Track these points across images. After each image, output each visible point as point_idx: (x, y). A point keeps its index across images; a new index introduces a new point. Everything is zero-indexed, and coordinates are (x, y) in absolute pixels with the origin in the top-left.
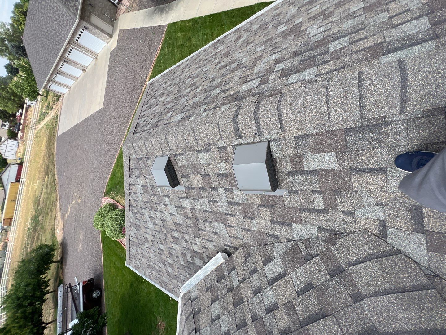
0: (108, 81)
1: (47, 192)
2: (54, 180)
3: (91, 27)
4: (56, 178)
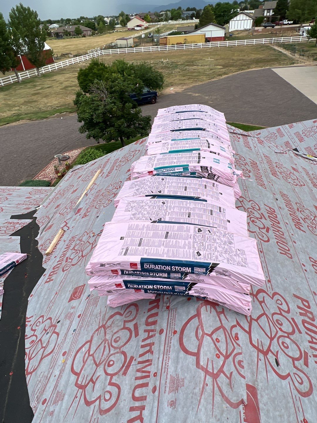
1: (205, 70)
2: (221, 75)
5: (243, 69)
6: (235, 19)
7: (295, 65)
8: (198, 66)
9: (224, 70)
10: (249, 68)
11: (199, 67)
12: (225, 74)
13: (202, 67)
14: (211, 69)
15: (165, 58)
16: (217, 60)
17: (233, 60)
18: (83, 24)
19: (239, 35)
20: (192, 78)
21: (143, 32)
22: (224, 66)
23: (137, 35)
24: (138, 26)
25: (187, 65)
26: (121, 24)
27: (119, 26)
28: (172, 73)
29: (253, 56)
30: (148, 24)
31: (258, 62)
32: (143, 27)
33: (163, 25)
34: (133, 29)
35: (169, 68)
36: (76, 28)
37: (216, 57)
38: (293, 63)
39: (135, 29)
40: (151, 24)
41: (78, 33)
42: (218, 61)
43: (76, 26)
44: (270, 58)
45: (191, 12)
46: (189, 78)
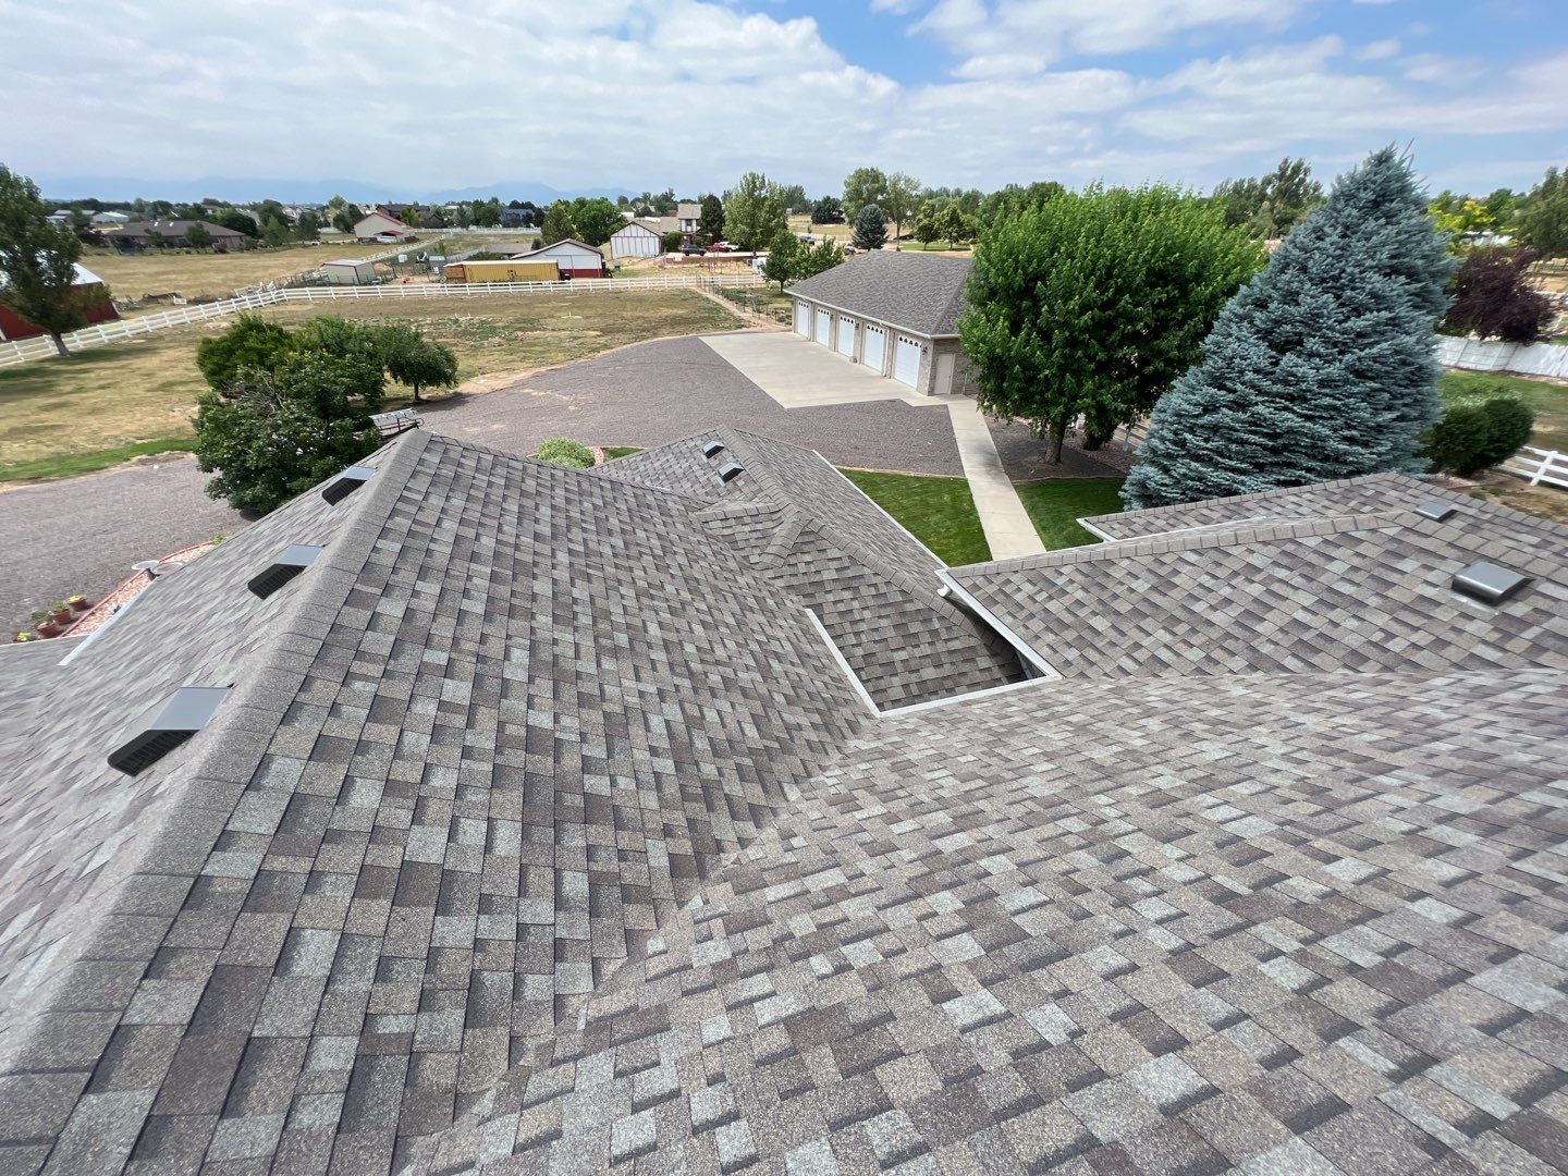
0: (841, 407)
1: (561, 340)
2: (596, 350)
3: (930, 357)
4: (602, 353)
5: (644, 338)
6: (621, 233)
7: (744, 329)
8: (545, 329)
9: (602, 340)
10: (655, 335)
11: (548, 334)
12: (606, 347)
13: (555, 333)
14: (575, 338)
15: (464, 311)
16: (588, 318)
17: (623, 318)
18: (213, 220)
19: (636, 267)
20: (530, 358)
21: (401, 249)
22: (605, 332)
23: (383, 255)
24: (384, 234)
25: (520, 329)
26: (337, 226)
27: (332, 230)
28: (482, 346)
29: (665, 312)
30: (416, 230)
31: (675, 323)
32: (402, 238)
33: (456, 235)
34: (373, 241)
35: (474, 334)
36: (191, 229)
37: (588, 312)
38: (741, 327)
39: (379, 239)
40: (423, 230)
41: (199, 243)
42: (592, 320)
43: (192, 224)
44: (698, 315)
45: (522, 212)
46: (525, 357)
